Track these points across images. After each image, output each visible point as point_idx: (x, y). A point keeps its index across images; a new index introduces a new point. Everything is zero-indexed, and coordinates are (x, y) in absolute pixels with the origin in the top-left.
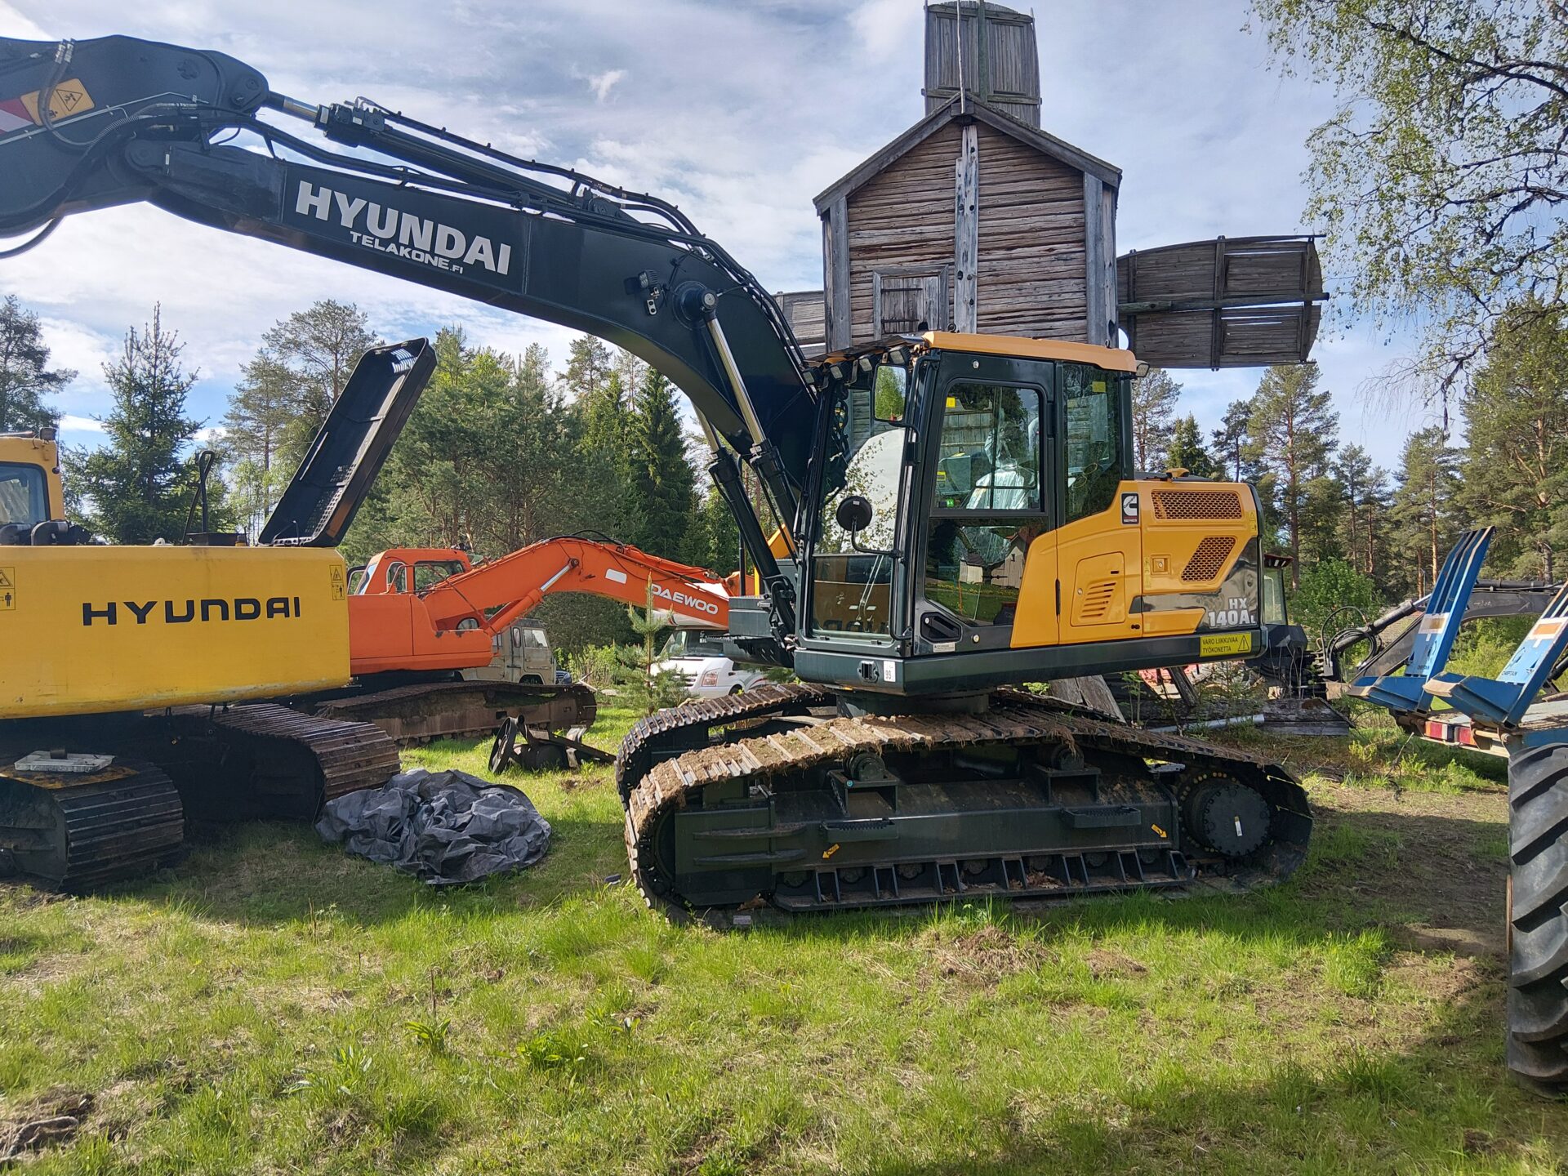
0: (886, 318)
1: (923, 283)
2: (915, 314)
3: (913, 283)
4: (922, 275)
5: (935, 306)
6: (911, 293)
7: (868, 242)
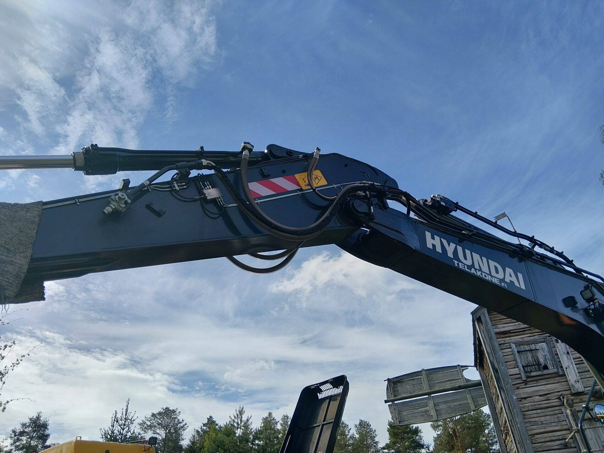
0: (524, 365)
1: (538, 346)
2: (539, 362)
3: (533, 347)
4: (536, 342)
5: (548, 357)
6: (534, 352)
7: (502, 330)
